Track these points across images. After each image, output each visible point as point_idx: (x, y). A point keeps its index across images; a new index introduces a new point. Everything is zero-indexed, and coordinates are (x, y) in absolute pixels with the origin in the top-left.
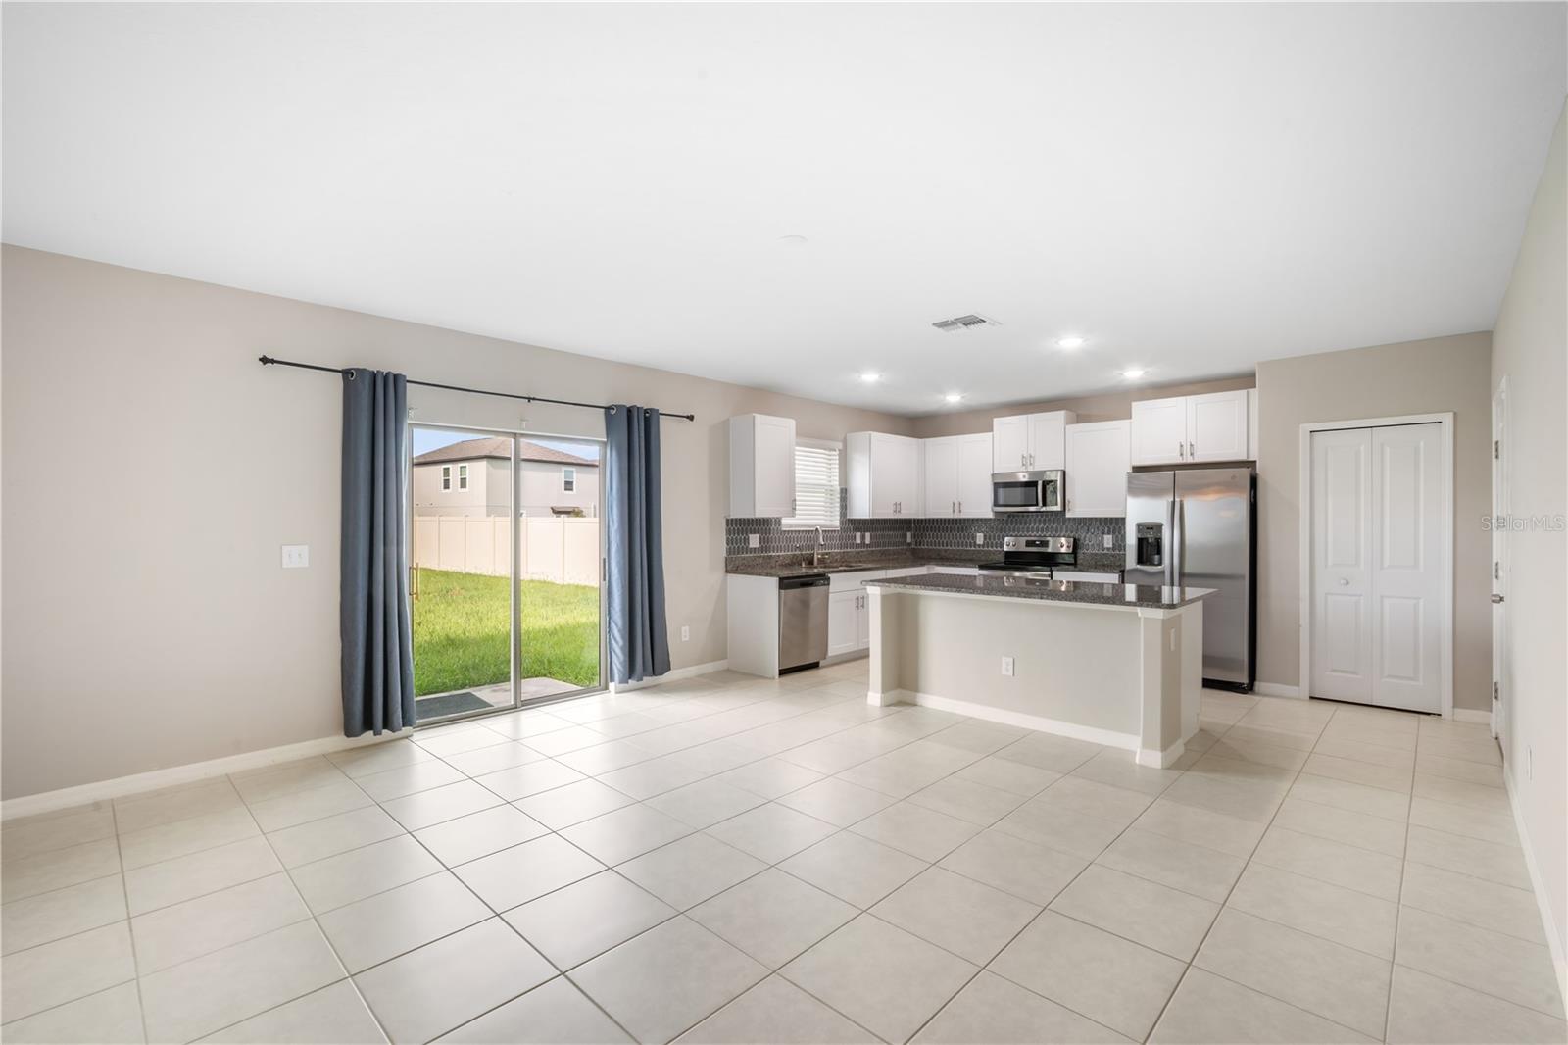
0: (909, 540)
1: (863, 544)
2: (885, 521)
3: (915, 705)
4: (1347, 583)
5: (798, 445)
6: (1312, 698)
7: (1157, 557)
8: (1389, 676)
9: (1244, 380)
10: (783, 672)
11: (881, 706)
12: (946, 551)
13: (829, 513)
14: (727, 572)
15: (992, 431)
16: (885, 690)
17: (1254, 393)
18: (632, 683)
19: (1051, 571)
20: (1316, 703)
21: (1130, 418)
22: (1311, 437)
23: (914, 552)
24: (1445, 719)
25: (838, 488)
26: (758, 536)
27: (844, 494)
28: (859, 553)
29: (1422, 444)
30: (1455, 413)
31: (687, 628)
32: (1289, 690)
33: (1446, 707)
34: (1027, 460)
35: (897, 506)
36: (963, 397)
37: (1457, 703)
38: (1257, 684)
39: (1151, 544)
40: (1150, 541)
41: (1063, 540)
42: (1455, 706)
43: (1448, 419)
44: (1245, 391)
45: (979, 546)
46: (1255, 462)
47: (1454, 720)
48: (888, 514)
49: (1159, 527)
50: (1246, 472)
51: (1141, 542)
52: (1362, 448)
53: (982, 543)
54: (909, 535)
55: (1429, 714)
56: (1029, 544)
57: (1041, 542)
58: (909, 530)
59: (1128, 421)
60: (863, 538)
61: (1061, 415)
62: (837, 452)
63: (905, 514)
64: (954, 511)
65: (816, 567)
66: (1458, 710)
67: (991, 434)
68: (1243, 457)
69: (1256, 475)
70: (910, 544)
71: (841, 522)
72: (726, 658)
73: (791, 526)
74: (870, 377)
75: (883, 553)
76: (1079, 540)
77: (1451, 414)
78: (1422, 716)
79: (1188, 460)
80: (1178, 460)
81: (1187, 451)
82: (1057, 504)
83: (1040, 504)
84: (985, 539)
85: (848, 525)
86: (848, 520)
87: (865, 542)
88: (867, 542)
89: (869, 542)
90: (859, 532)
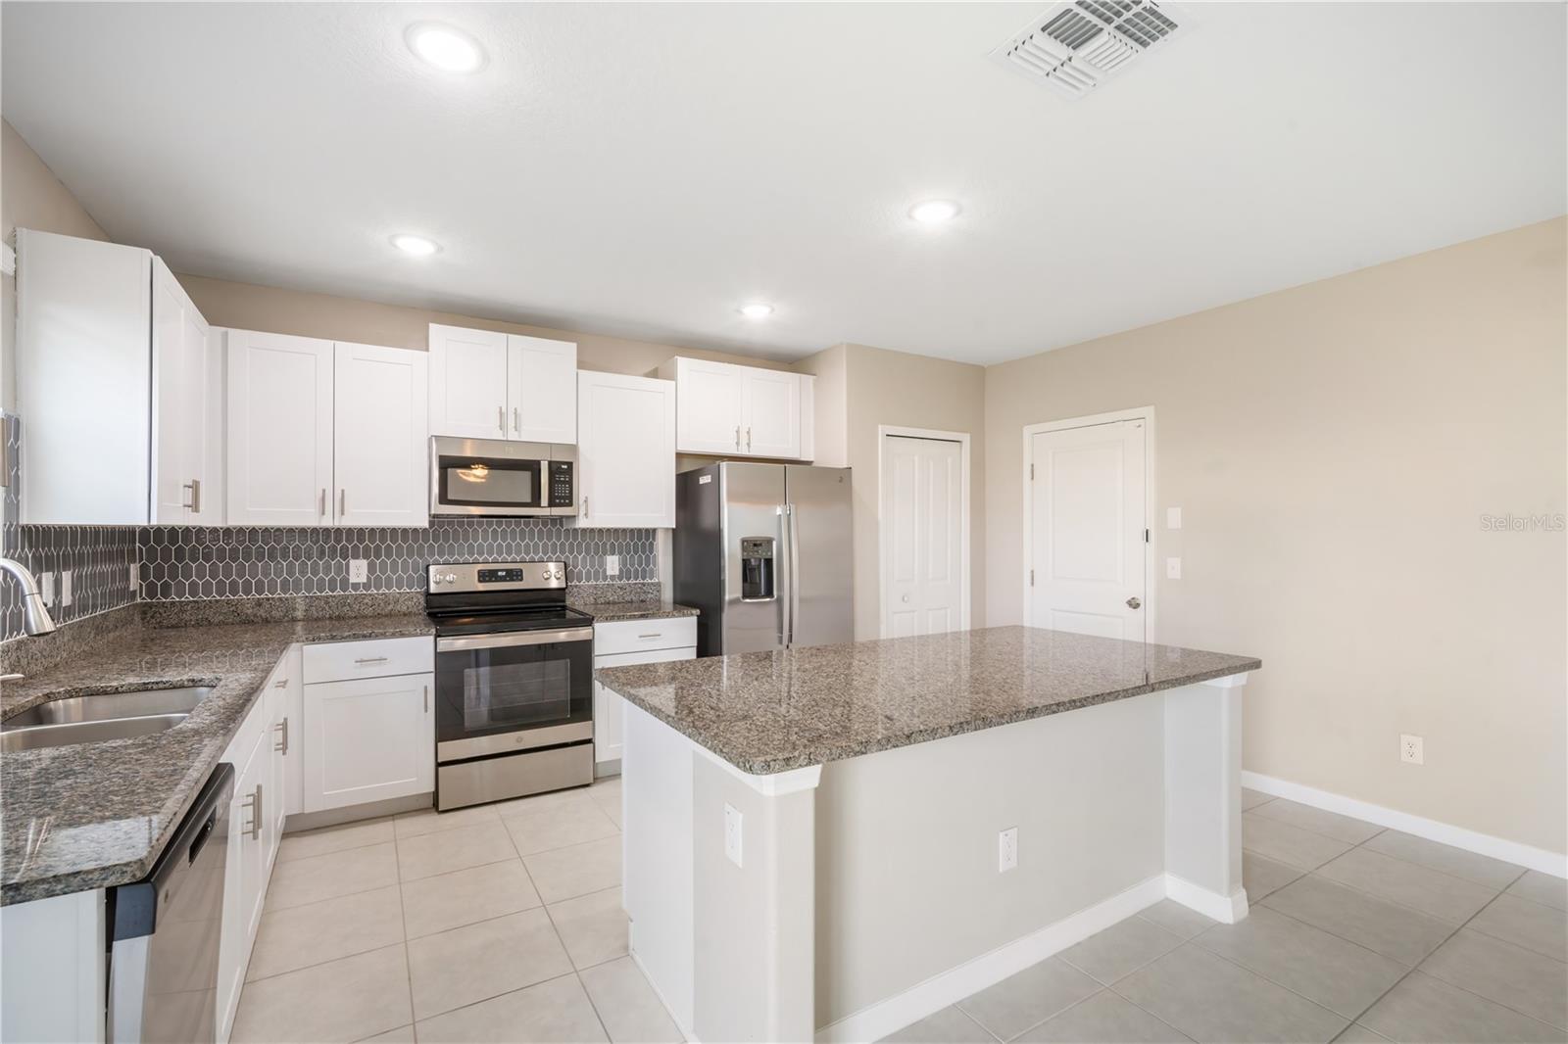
12: (260, 603)
15: (428, 350)
21: (675, 379)
22: (888, 441)
34: (508, 419)
35: (191, 492)
41: (552, 567)
45: (356, 586)
49: (768, 543)
53: (364, 580)
56: (484, 576)
57: (510, 572)
61: (569, 350)
64: (323, 510)
70: (133, 594)
77: (969, 436)
79: (744, 452)
80: (733, 451)
81: (744, 441)
82: (571, 504)
83: (544, 503)
84: (371, 571)
85: (23, 549)
86: (23, 529)
87: (61, 602)
88: (64, 601)
89: (70, 601)
90: (48, 569)
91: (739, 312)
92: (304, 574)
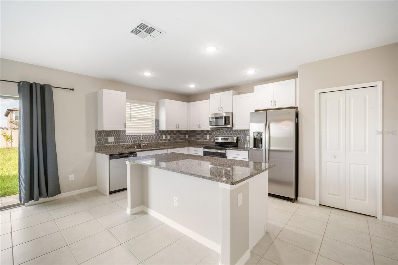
0: (187, 137)
1: (166, 139)
2: (173, 131)
3: (147, 214)
4: (335, 157)
5: (127, 102)
6: (320, 205)
7: (261, 145)
8: (353, 198)
9: (294, 75)
10: (111, 193)
11: (130, 215)
12: (198, 141)
13: (152, 129)
14: (96, 151)
15: (209, 99)
16: (132, 207)
17: (298, 79)
18: (32, 202)
19: (226, 150)
20: (322, 207)
21: (254, 92)
22: (320, 95)
23: (189, 142)
24: (378, 220)
25: (154, 120)
26: (113, 137)
27: (157, 122)
28: (164, 142)
29: (367, 96)
30: (383, 82)
31: (73, 175)
32: (311, 201)
33: (379, 215)
34: (220, 109)
35: (177, 126)
36: (196, 86)
37: (384, 213)
38: (299, 198)
39: (259, 140)
40: (258, 139)
42: (383, 214)
43: (380, 84)
44: (295, 79)
45: (208, 140)
46: (298, 107)
47: (383, 221)
48: (174, 128)
49: (262, 133)
50: (294, 111)
51: (255, 139)
52: (341, 99)
53: (209, 139)
54: (187, 136)
55: (371, 216)
56: (223, 139)
57: (226, 138)
58: (187, 134)
59: (253, 93)
60: (166, 137)
61: (231, 92)
62: (154, 107)
63: (181, 128)
64: (198, 128)
65: (142, 149)
66: (385, 216)
67: (209, 100)
68: (294, 105)
69: (298, 111)
70: (188, 139)
71: (156, 132)
72: (96, 185)
73: (131, 133)
74: (148, 74)
75: (175, 142)
76: (239, 138)
77: (381, 82)
78: (368, 217)
79: (274, 107)
80: (271, 107)
81: (273, 104)
82: (229, 125)
83: (224, 125)
84: (210, 137)
85: (159, 133)
86: (159, 131)
87: (167, 139)
88: (168, 139)
89: (169, 139)
90: (164, 135)
91: (246, 72)
92: (203, 137)
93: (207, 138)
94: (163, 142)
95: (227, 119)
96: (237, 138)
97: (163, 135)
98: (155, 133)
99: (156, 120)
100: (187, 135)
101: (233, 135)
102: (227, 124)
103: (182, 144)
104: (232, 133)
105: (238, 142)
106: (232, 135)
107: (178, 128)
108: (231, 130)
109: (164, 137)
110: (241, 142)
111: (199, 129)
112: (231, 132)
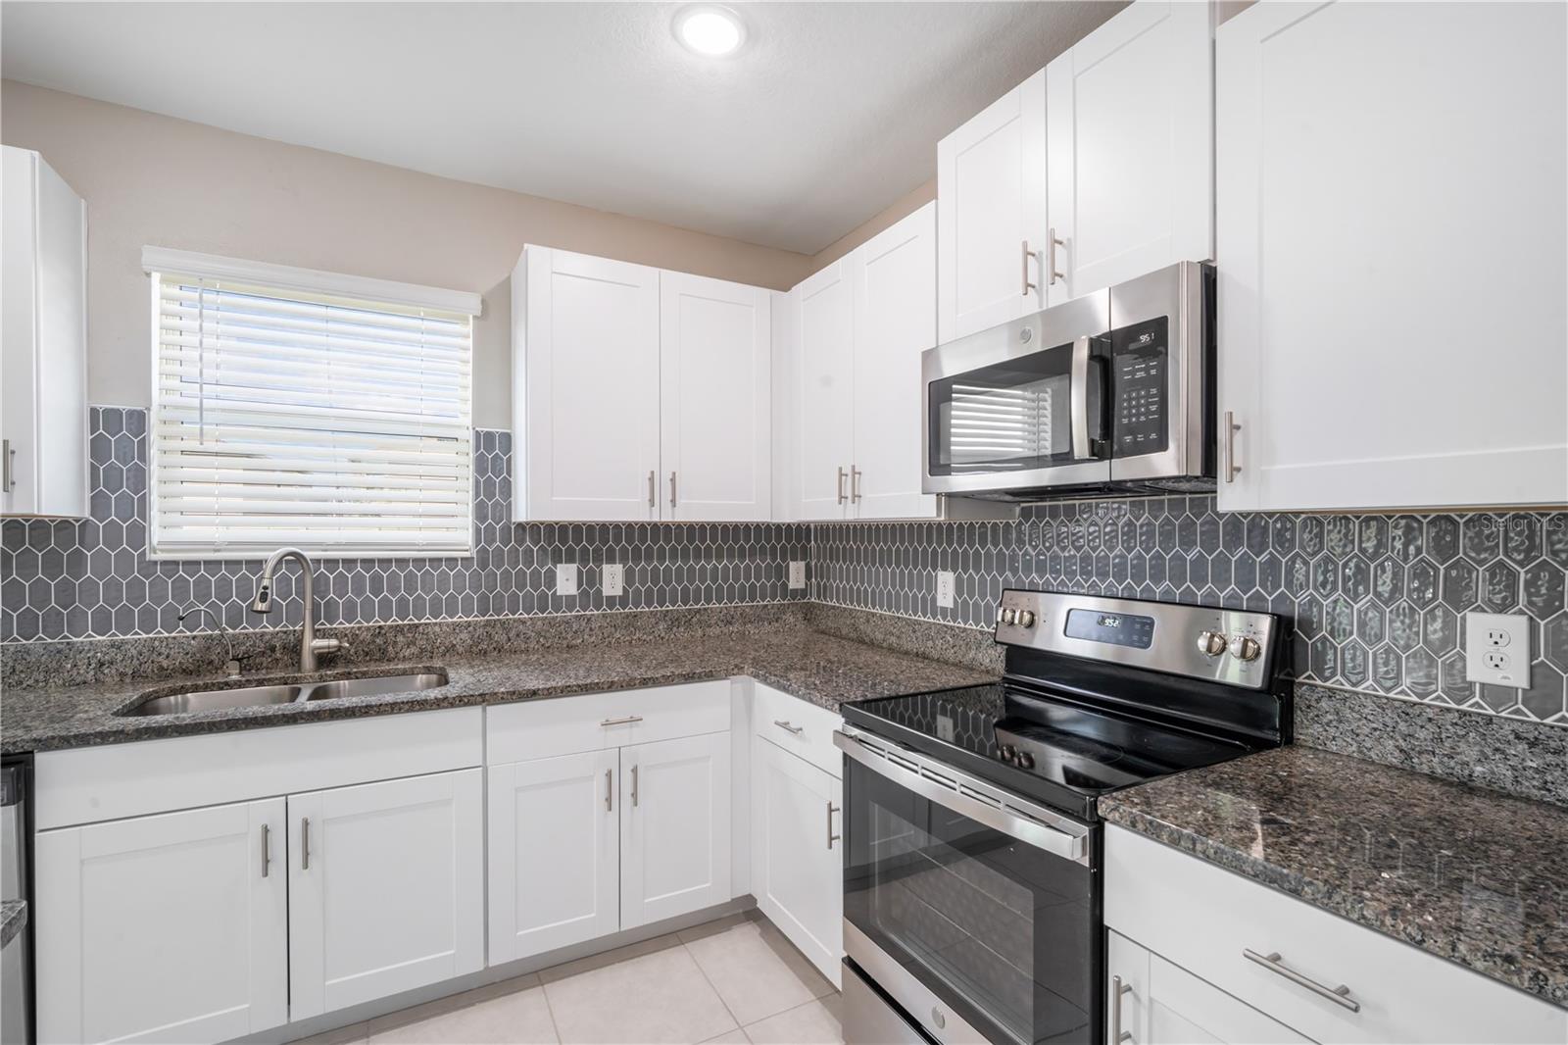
0: (792, 578)
1: (583, 594)
12: (869, 618)
15: (935, 201)
23: (809, 613)
25: (467, 434)
27: (496, 452)
28: (569, 622)
35: (660, 487)
45: (943, 613)
54: (796, 569)
57: (1126, 621)
58: (798, 553)
60: (589, 581)
62: (469, 329)
64: (842, 498)
70: (804, 593)
71: (482, 535)
76: (1308, 626)
82: (1162, 445)
83: (1081, 448)
84: (959, 590)
85: (520, 542)
86: (521, 526)
87: (599, 592)
88: (607, 591)
89: (620, 592)
90: (570, 560)
92: (902, 587)
93: (934, 600)
94: (552, 622)
95: (1127, 369)
96: (1283, 626)
97: (557, 560)
98: (478, 542)
99: (489, 436)
100: (792, 565)
101: (1222, 581)
102: (1131, 430)
103: (743, 635)
104: (1199, 561)
105: (1289, 686)
106: (1199, 580)
107: (673, 501)
108: (1189, 526)
109: (567, 580)
110: (1337, 682)
111: (848, 514)
112: (1187, 544)
